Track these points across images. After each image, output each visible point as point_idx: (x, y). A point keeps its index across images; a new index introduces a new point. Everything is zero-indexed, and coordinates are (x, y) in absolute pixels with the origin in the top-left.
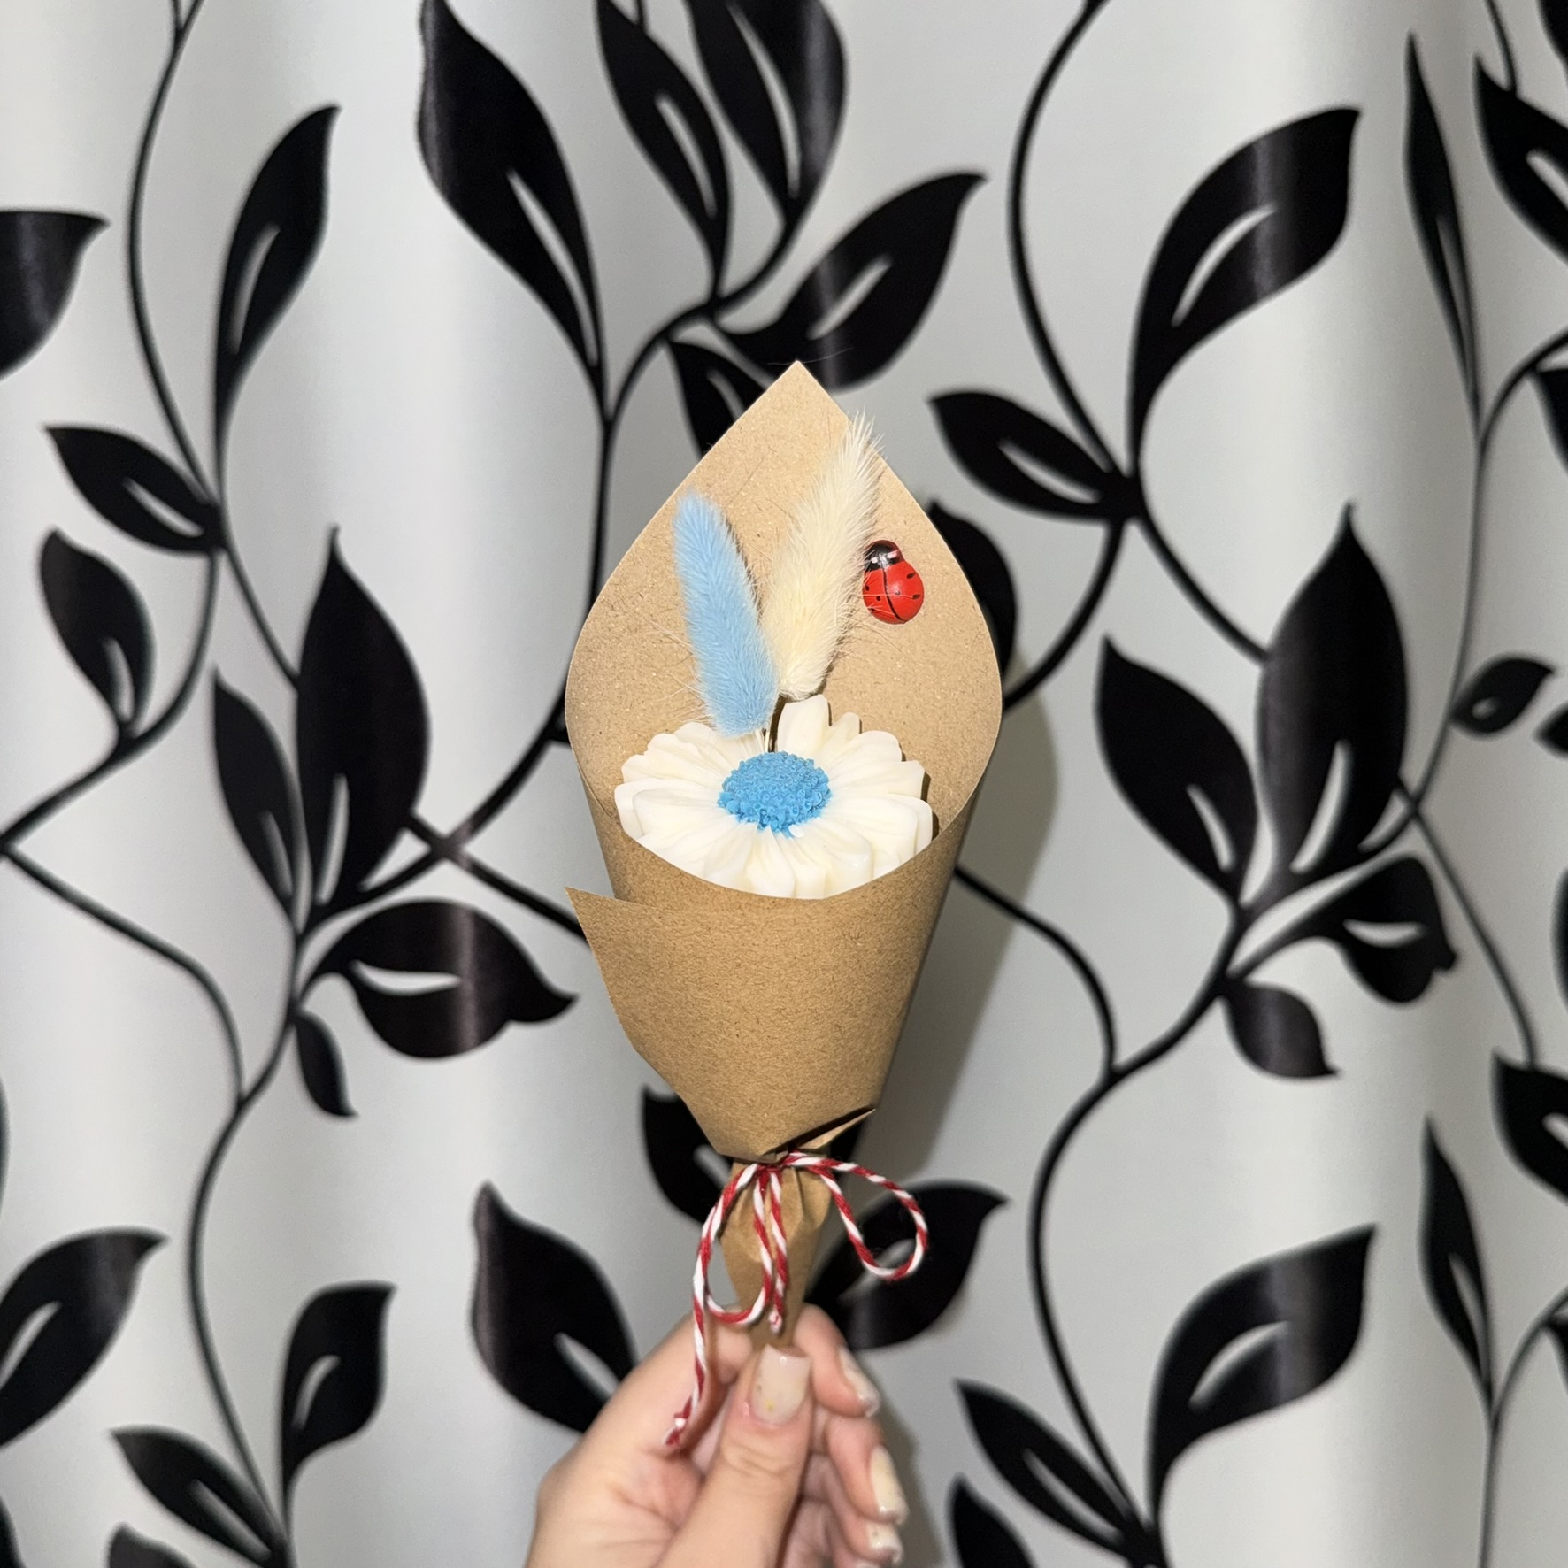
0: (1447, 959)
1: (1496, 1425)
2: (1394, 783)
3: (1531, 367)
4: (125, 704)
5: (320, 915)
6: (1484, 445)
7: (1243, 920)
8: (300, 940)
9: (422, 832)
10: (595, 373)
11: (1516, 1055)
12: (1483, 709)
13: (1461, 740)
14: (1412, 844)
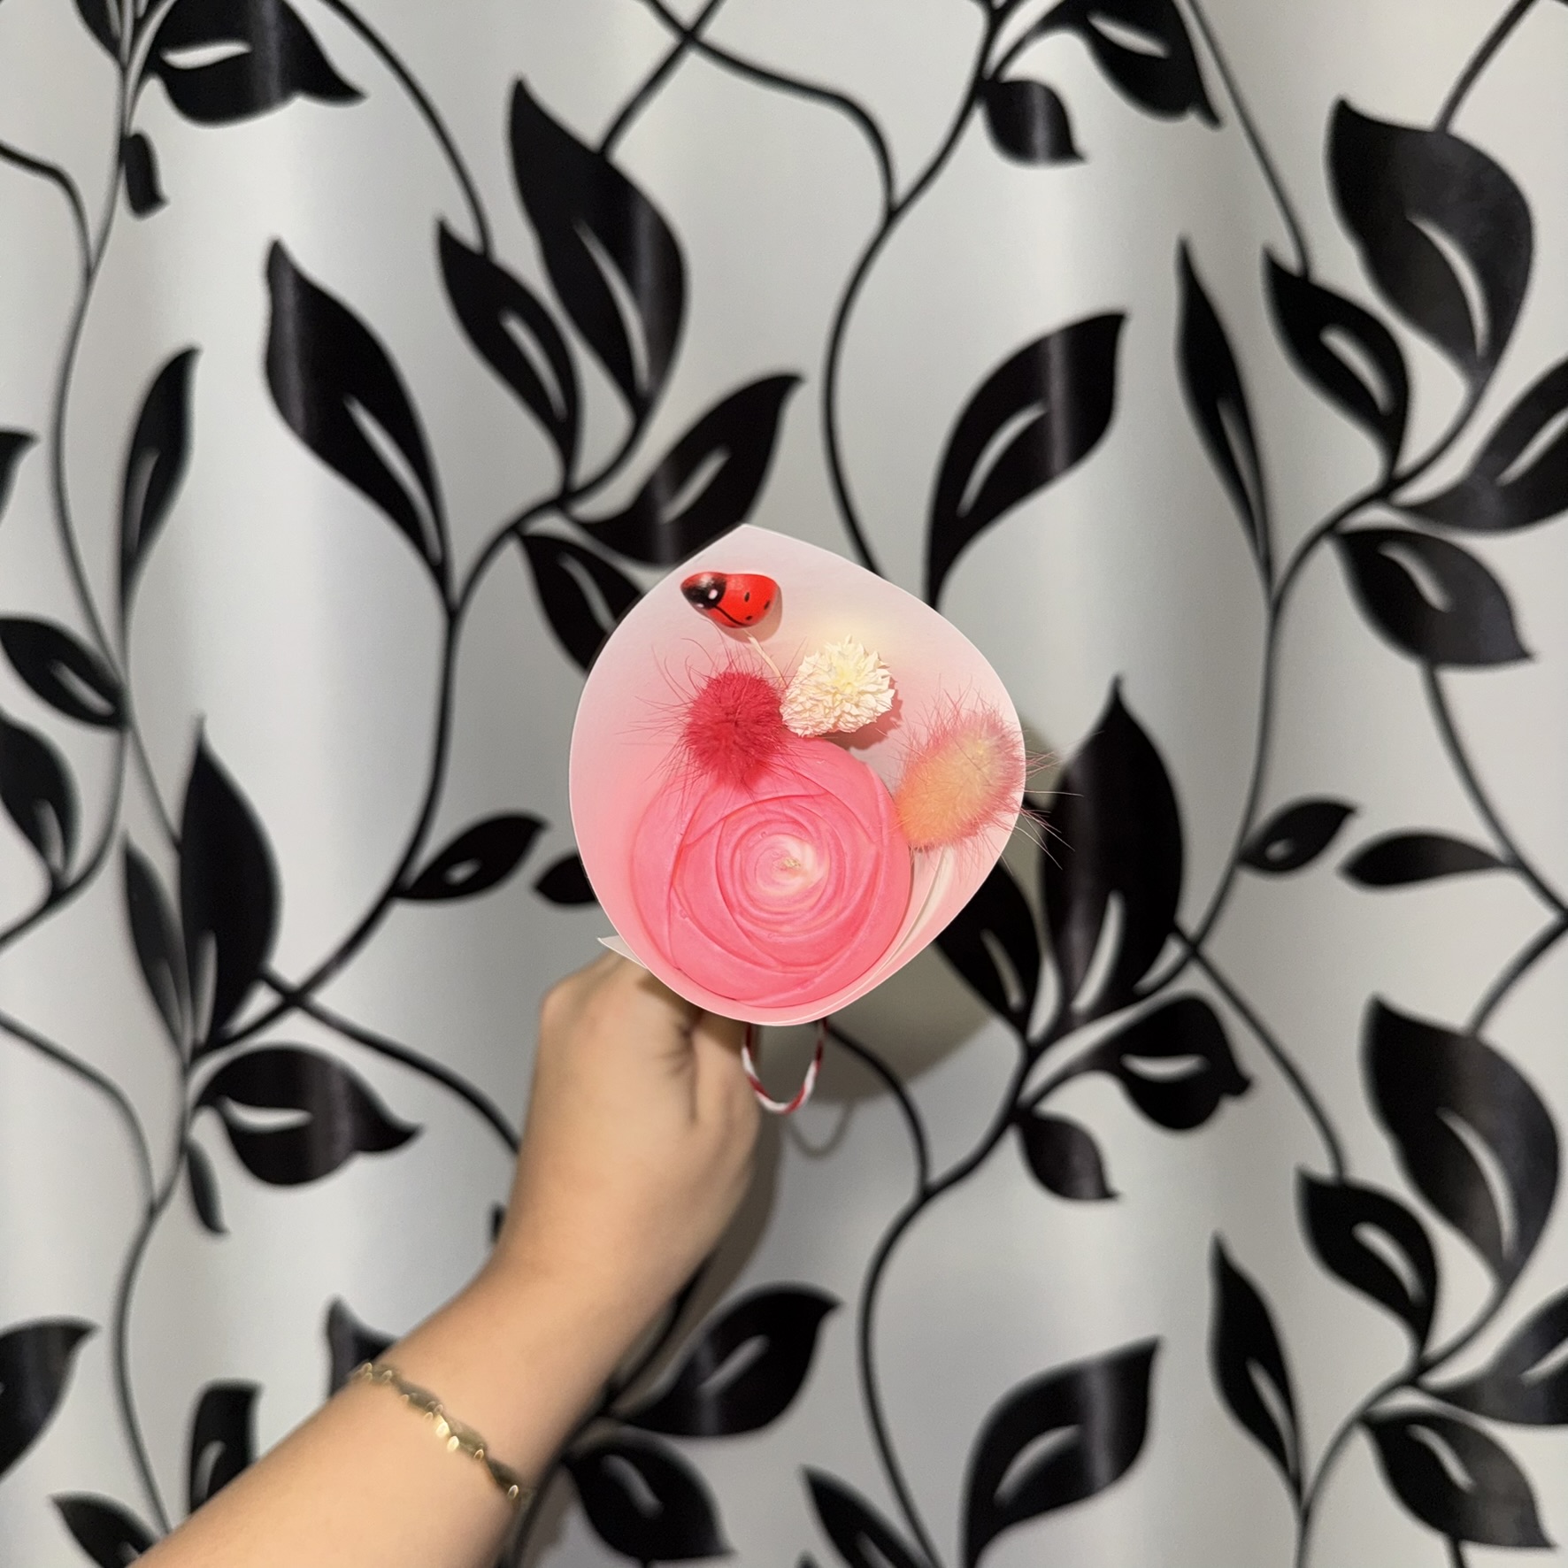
0: (1238, 1084)
1: (1305, 1517)
2: (1171, 927)
3: (1330, 529)
4: (57, 857)
5: (199, 1053)
6: (1277, 607)
7: (1033, 1053)
8: (186, 1071)
9: (275, 984)
10: (439, 571)
11: (1323, 1168)
12: (1278, 850)
13: (1250, 883)
14: (1194, 983)
